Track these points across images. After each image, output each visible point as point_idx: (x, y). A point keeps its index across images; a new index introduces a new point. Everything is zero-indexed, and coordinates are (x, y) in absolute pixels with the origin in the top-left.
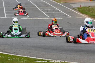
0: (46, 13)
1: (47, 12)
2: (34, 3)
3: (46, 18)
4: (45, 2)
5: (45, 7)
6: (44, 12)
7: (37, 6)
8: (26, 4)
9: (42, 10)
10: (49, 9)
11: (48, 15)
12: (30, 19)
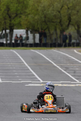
0: (72, 76)
1: (74, 73)
2: (47, 57)
3: (75, 84)
4: (67, 55)
5: (69, 64)
6: (68, 73)
7: (55, 63)
8: (33, 59)
9: (65, 70)
10: (78, 68)
11: (77, 79)
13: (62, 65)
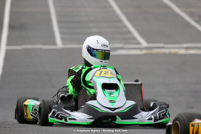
12: (153, 54)
13: (193, 10)
